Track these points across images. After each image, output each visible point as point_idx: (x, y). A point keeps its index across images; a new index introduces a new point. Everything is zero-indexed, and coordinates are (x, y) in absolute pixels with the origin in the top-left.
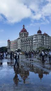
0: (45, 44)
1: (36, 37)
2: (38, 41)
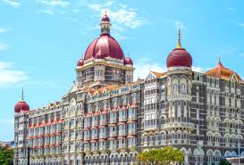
0: (213, 131)
1: (158, 91)
2: (172, 113)
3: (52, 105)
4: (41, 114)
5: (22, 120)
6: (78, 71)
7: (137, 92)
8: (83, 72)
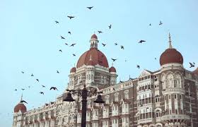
1: (153, 87)
3: (47, 105)
4: (37, 112)
5: (20, 118)
6: (71, 77)
7: (129, 89)
8: (75, 77)
